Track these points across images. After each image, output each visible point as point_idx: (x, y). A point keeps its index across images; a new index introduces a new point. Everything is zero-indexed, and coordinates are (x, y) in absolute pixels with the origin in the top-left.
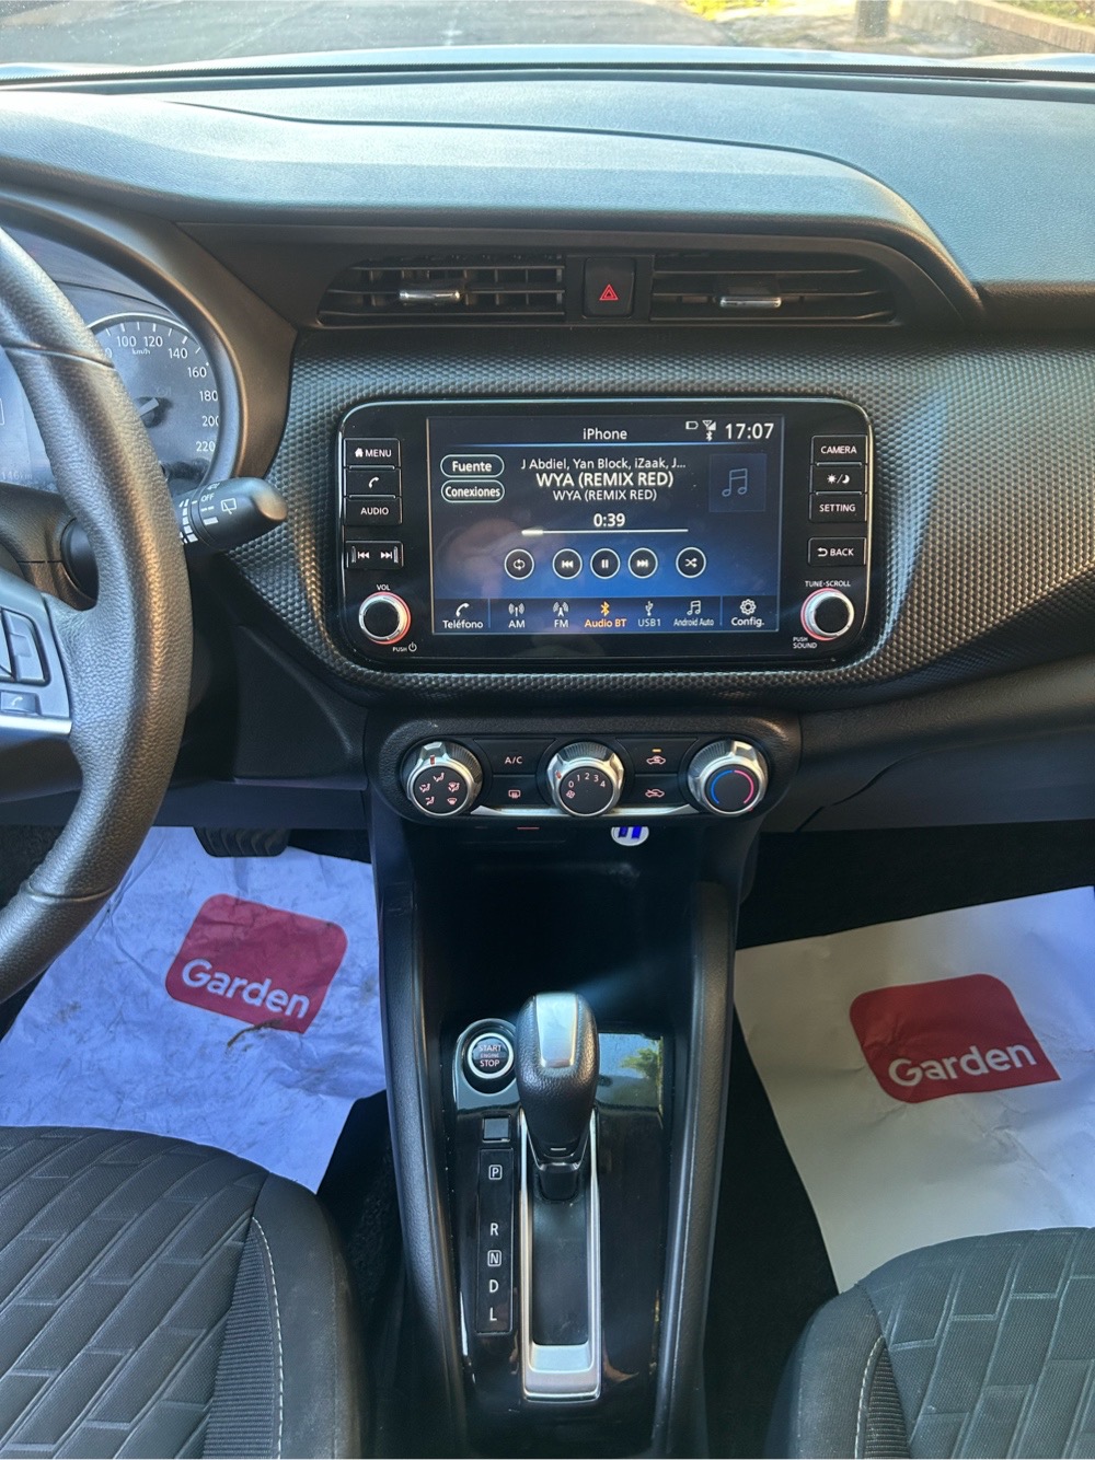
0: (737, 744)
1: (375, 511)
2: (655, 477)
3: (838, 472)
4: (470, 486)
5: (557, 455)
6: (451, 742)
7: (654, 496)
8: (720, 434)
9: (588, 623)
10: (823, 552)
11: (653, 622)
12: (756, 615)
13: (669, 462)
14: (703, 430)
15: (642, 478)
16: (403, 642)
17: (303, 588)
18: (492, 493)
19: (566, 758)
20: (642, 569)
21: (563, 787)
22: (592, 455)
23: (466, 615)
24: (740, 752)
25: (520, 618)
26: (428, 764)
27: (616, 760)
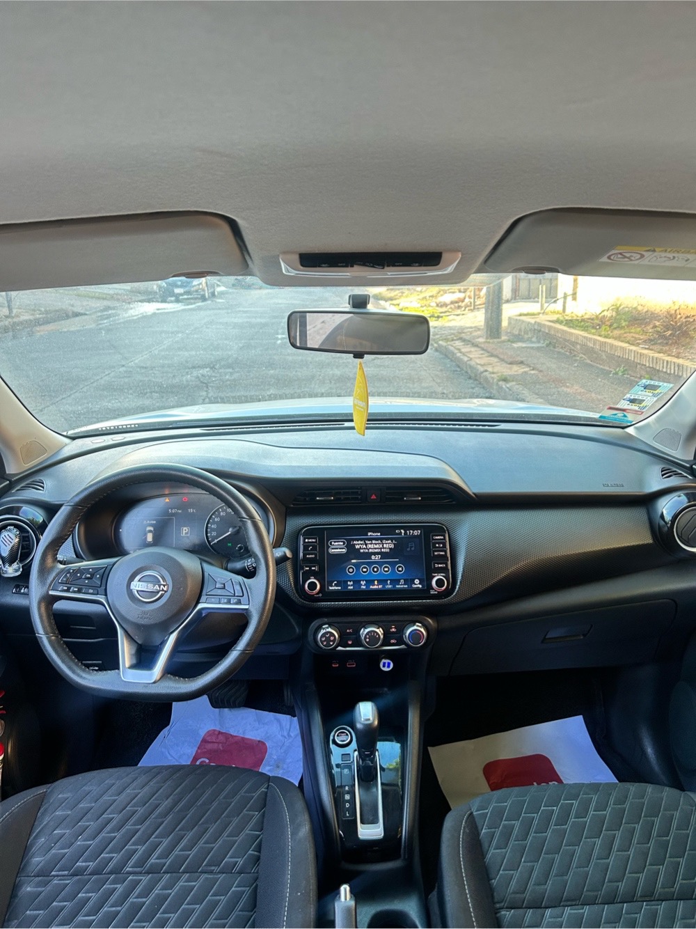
0: (417, 624)
1: (310, 556)
2: (388, 545)
3: (439, 543)
4: (337, 549)
5: (361, 540)
6: (330, 625)
7: (388, 550)
8: (405, 533)
9: (371, 587)
10: (436, 566)
11: (390, 586)
12: (420, 584)
13: (392, 541)
14: (401, 532)
15: (385, 546)
16: (318, 594)
17: (289, 579)
18: (344, 550)
19: (366, 628)
20: (386, 570)
21: (365, 638)
22: (371, 539)
23: (336, 585)
24: (418, 626)
25: (352, 585)
26: (324, 631)
27: (381, 629)
